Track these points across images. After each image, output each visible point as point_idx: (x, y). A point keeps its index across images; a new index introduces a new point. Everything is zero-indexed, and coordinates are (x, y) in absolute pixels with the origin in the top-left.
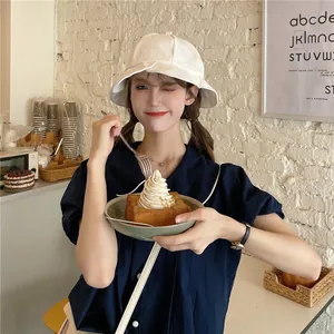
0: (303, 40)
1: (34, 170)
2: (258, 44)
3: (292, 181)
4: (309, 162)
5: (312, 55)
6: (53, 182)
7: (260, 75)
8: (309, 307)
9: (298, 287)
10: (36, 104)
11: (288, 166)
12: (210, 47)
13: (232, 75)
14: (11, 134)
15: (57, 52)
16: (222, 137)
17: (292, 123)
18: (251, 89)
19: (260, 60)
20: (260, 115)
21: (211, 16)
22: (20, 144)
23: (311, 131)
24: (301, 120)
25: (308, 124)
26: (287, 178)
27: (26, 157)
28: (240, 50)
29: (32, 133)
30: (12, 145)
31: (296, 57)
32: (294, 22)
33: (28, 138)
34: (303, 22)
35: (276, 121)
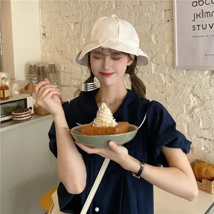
0: (201, 15)
1: (31, 108)
2: (171, 20)
3: (197, 110)
4: (208, 97)
5: (208, 25)
6: (42, 116)
7: (173, 41)
8: (211, 193)
9: (203, 181)
10: (31, 66)
11: (193, 101)
12: (139, 24)
13: (154, 42)
14: (15, 86)
15: (42, 32)
16: (149, 83)
17: (195, 72)
18: (167, 51)
19: (173, 30)
20: (174, 67)
21: (139, 4)
22: (21, 92)
23: (208, 77)
24: (202, 69)
25: (206, 72)
26: (193, 109)
27: (25, 100)
28: (159, 25)
29: (29, 84)
30: (17, 93)
31: (197, 27)
32: (195, 4)
33: (26, 88)
34: (201, 3)
35: (185, 71)
